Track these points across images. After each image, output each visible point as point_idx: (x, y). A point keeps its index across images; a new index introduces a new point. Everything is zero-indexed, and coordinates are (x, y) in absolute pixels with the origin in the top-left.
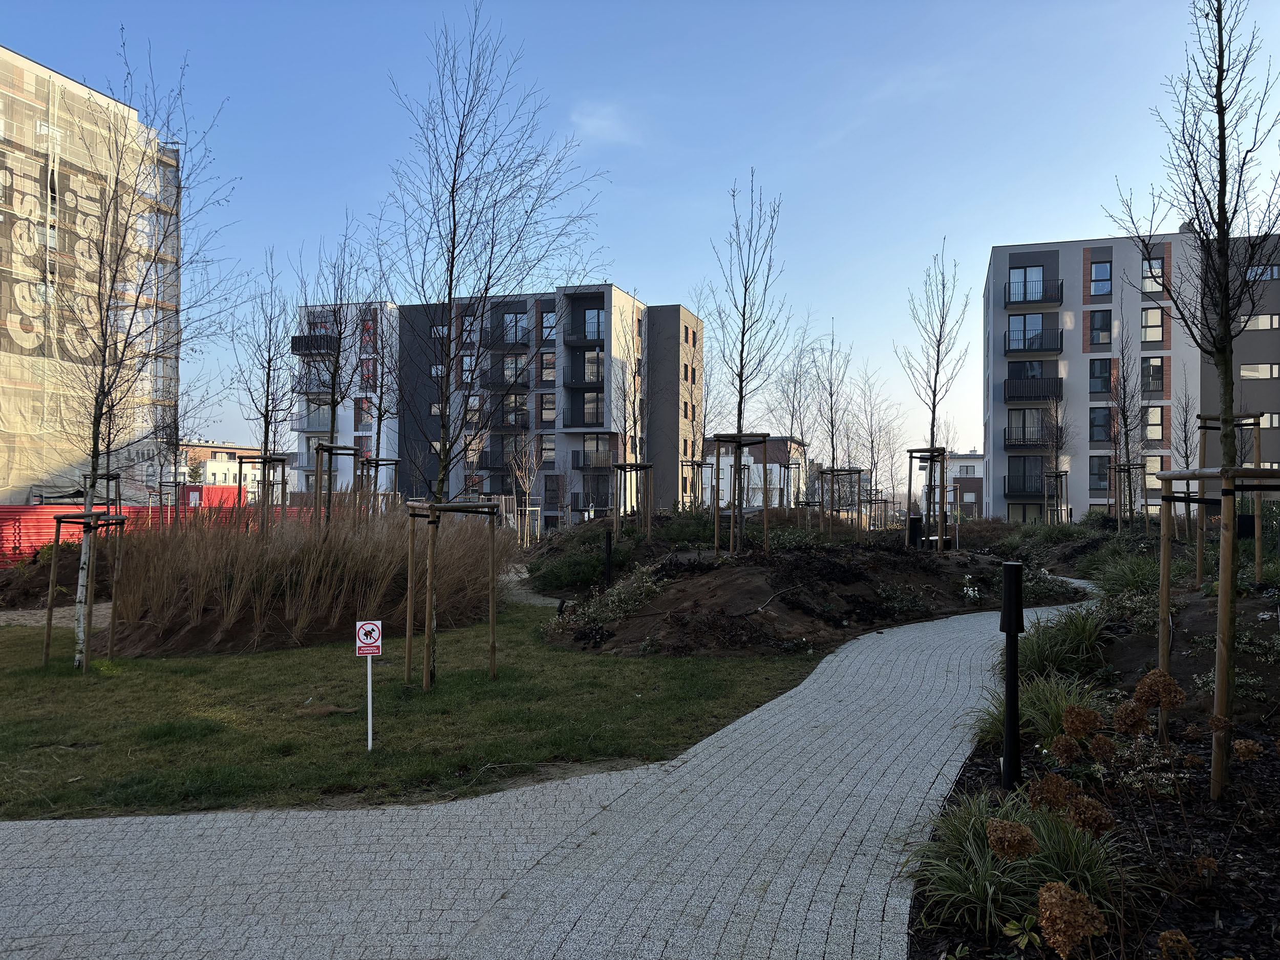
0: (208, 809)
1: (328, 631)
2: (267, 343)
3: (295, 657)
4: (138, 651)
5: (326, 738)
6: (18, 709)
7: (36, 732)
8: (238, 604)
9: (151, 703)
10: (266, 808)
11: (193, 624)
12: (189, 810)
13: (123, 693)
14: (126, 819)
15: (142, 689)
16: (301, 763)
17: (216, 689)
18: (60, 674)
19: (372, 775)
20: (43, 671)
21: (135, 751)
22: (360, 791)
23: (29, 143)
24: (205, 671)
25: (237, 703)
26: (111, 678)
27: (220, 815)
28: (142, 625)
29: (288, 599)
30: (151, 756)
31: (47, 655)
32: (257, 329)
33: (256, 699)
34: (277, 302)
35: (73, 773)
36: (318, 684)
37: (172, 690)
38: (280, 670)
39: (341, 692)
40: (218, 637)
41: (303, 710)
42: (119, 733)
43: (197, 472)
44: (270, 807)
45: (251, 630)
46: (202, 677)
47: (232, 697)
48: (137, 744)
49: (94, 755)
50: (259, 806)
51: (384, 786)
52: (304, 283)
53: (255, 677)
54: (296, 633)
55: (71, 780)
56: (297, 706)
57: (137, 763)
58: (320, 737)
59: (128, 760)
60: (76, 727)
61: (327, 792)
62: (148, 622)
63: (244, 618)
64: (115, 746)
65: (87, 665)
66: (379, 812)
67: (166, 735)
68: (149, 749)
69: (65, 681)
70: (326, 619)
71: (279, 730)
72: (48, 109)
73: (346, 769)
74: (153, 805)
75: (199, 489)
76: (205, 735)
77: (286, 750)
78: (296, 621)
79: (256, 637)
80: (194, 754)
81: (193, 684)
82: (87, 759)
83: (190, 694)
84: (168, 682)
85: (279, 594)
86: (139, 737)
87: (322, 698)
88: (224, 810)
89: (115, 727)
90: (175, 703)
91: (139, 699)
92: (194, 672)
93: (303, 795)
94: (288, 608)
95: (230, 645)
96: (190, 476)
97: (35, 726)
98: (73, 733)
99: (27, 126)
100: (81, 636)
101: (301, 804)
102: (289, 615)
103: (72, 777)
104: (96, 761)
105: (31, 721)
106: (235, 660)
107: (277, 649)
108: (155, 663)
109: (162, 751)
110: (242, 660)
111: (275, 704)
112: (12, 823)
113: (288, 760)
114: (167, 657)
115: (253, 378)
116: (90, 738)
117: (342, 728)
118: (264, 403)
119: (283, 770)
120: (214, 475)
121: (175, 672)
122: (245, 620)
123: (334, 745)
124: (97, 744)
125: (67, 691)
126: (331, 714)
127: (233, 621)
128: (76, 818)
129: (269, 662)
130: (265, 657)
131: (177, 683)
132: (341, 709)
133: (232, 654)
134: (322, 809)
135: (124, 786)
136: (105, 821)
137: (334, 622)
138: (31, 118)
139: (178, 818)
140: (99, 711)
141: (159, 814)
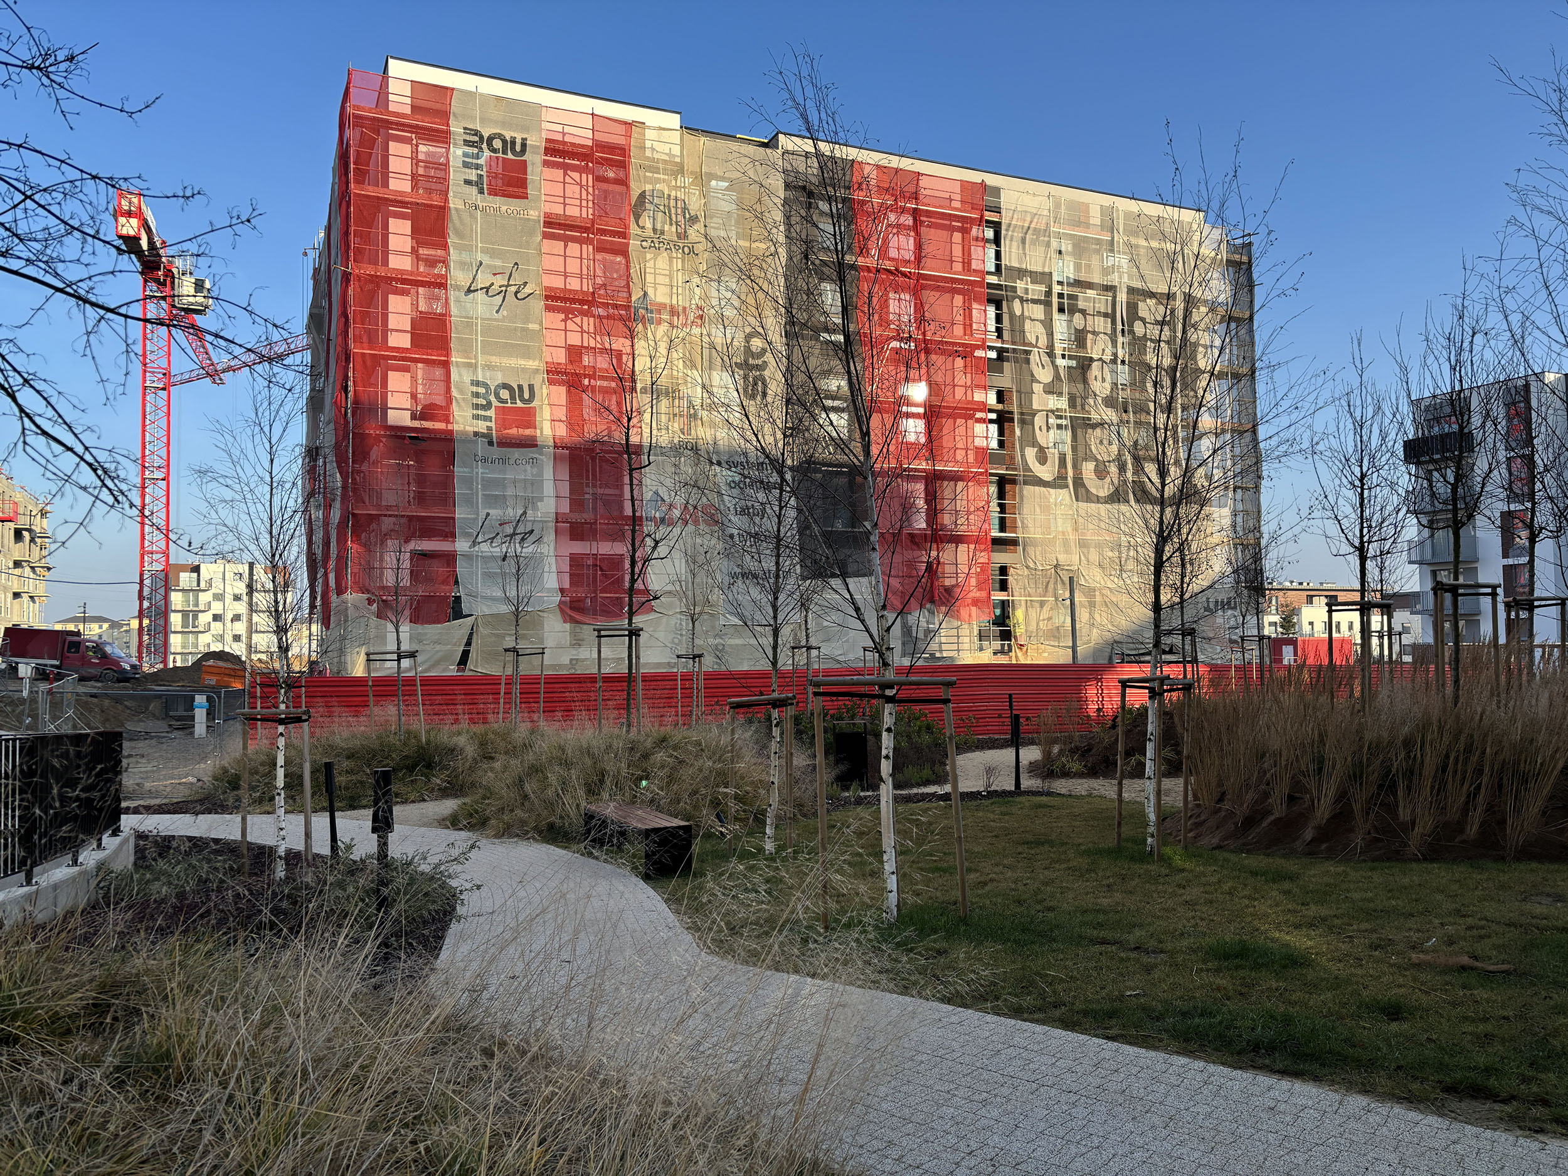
0: (1284, 1073)
1: (1463, 842)
2: (1358, 456)
3: (1413, 875)
4: (1215, 841)
5: (1454, 1005)
6: (1087, 894)
7: (1100, 925)
8: (1331, 793)
9: (1223, 910)
10: (1360, 1092)
11: (1277, 814)
12: (1260, 1068)
13: (1193, 893)
14: (1183, 1060)
15: (1216, 890)
16: (1413, 1035)
17: (1303, 904)
18: (1132, 859)
19: (1526, 1080)
20: (1116, 853)
21: (1201, 970)
22: (1504, 1101)
23: (1096, 279)
24: (1292, 877)
25: (1330, 928)
26: (1183, 870)
27: (1299, 1086)
28: (1220, 809)
29: (1400, 793)
30: (1219, 981)
31: (1119, 835)
32: (1343, 440)
33: (1355, 927)
34: (1369, 400)
35: (1132, 984)
36: (1445, 920)
37: (1250, 898)
38: (1390, 891)
39: (1481, 937)
40: (1309, 834)
41: (1421, 956)
42: (1185, 943)
43: (1290, 621)
44: (1365, 1092)
45: (1352, 830)
46: (1287, 885)
47: (1324, 919)
48: (1204, 962)
49: (1155, 966)
50: (1350, 1086)
51: (1545, 1103)
52: (1405, 370)
53: (1356, 896)
54: (1415, 839)
55: (1129, 993)
56: (1414, 948)
57: (1202, 987)
58: (1444, 1001)
59: (1193, 981)
60: (1141, 926)
61: (1451, 1089)
62: (1226, 806)
63: (1341, 813)
64: (1180, 959)
65: (1159, 852)
66: (1535, 1146)
67: (1237, 957)
68: (1218, 970)
69: (1136, 867)
70: (1460, 827)
71: (1385, 979)
72: (1113, 238)
73: (1481, 1060)
74: (1217, 1049)
75: (1293, 642)
76: (1285, 967)
77: (1394, 1012)
78: (1414, 823)
79: (1358, 840)
80: (1270, 989)
81: (1274, 893)
82: (1149, 969)
83: (1271, 906)
84: (1245, 885)
85: (1387, 785)
86: (1207, 953)
87: (1451, 943)
88: (1304, 1081)
89: (1182, 934)
90: (1252, 915)
91: (1211, 902)
92: (1280, 877)
93: (1415, 1086)
94: (1401, 804)
95: (1324, 846)
96: (1282, 626)
97: (1101, 917)
98: (1137, 933)
99: (1095, 262)
100: (1152, 817)
101: (1411, 1100)
102: (1404, 814)
103: (1131, 989)
104: (1156, 974)
105: (1098, 911)
106: (1332, 868)
107: (1389, 859)
108: (1233, 857)
109: (1232, 978)
110: (1341, 869)
111: (1380, 939)
112: (1064, 1033)
113: (1394, 1026)
114: (1248, 852)
115: (1341, 501)
116: (1153, 943)
117: (1481, 994)
118: (1358, 534)
119: (1387, 1040)
120: (1311, 623)
121: (1254, 874)
122: (1341, 818)
123: (1466, 1018)
124: (1162, 952)
125: (1137, 880)
126: (1464, 968)
127: (1326, 816)
128: (1130, 1044)
129: (1377, 878)
130: (1372, 869)
131: (1255, 888)
132: (1478, 964)
133: (1327, 859)
134: (1441, 1115)
135: (1185, 1014)
136: (1161, 1056)
137: (1472, 830)
138: (1098, 251)
139: (1245, 1075)
140: (1166, 910)
141: (1223, 1064)
